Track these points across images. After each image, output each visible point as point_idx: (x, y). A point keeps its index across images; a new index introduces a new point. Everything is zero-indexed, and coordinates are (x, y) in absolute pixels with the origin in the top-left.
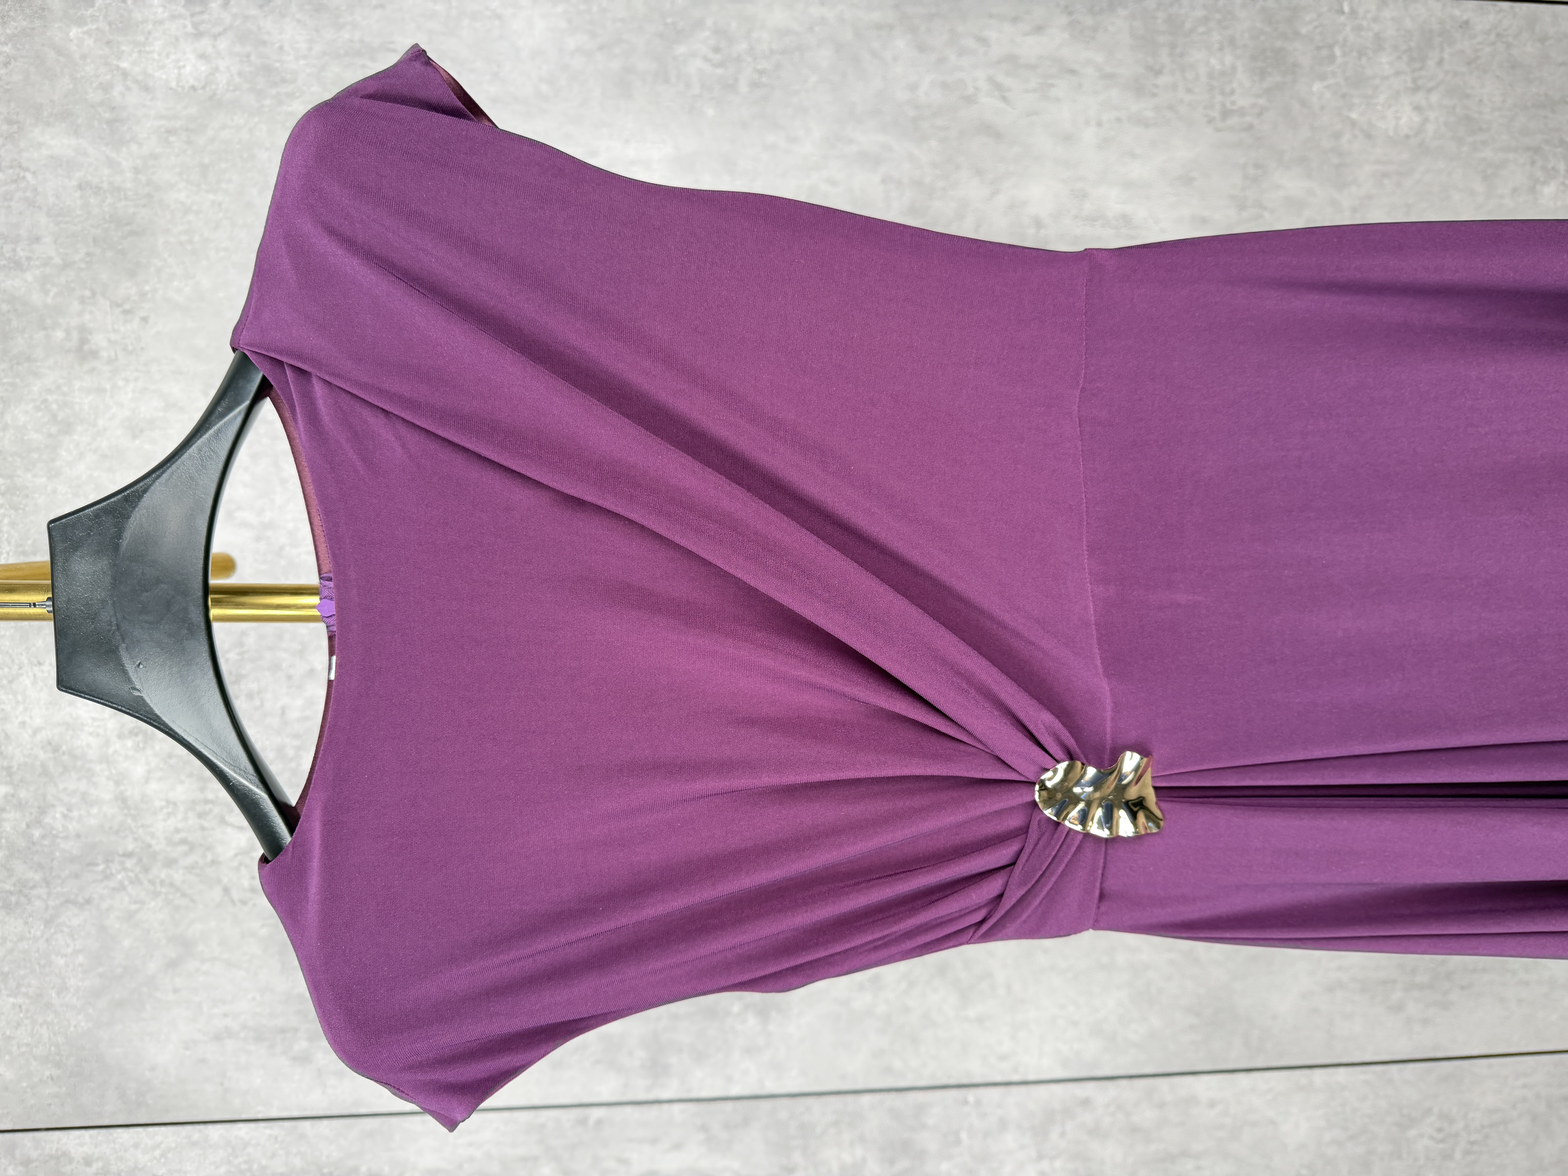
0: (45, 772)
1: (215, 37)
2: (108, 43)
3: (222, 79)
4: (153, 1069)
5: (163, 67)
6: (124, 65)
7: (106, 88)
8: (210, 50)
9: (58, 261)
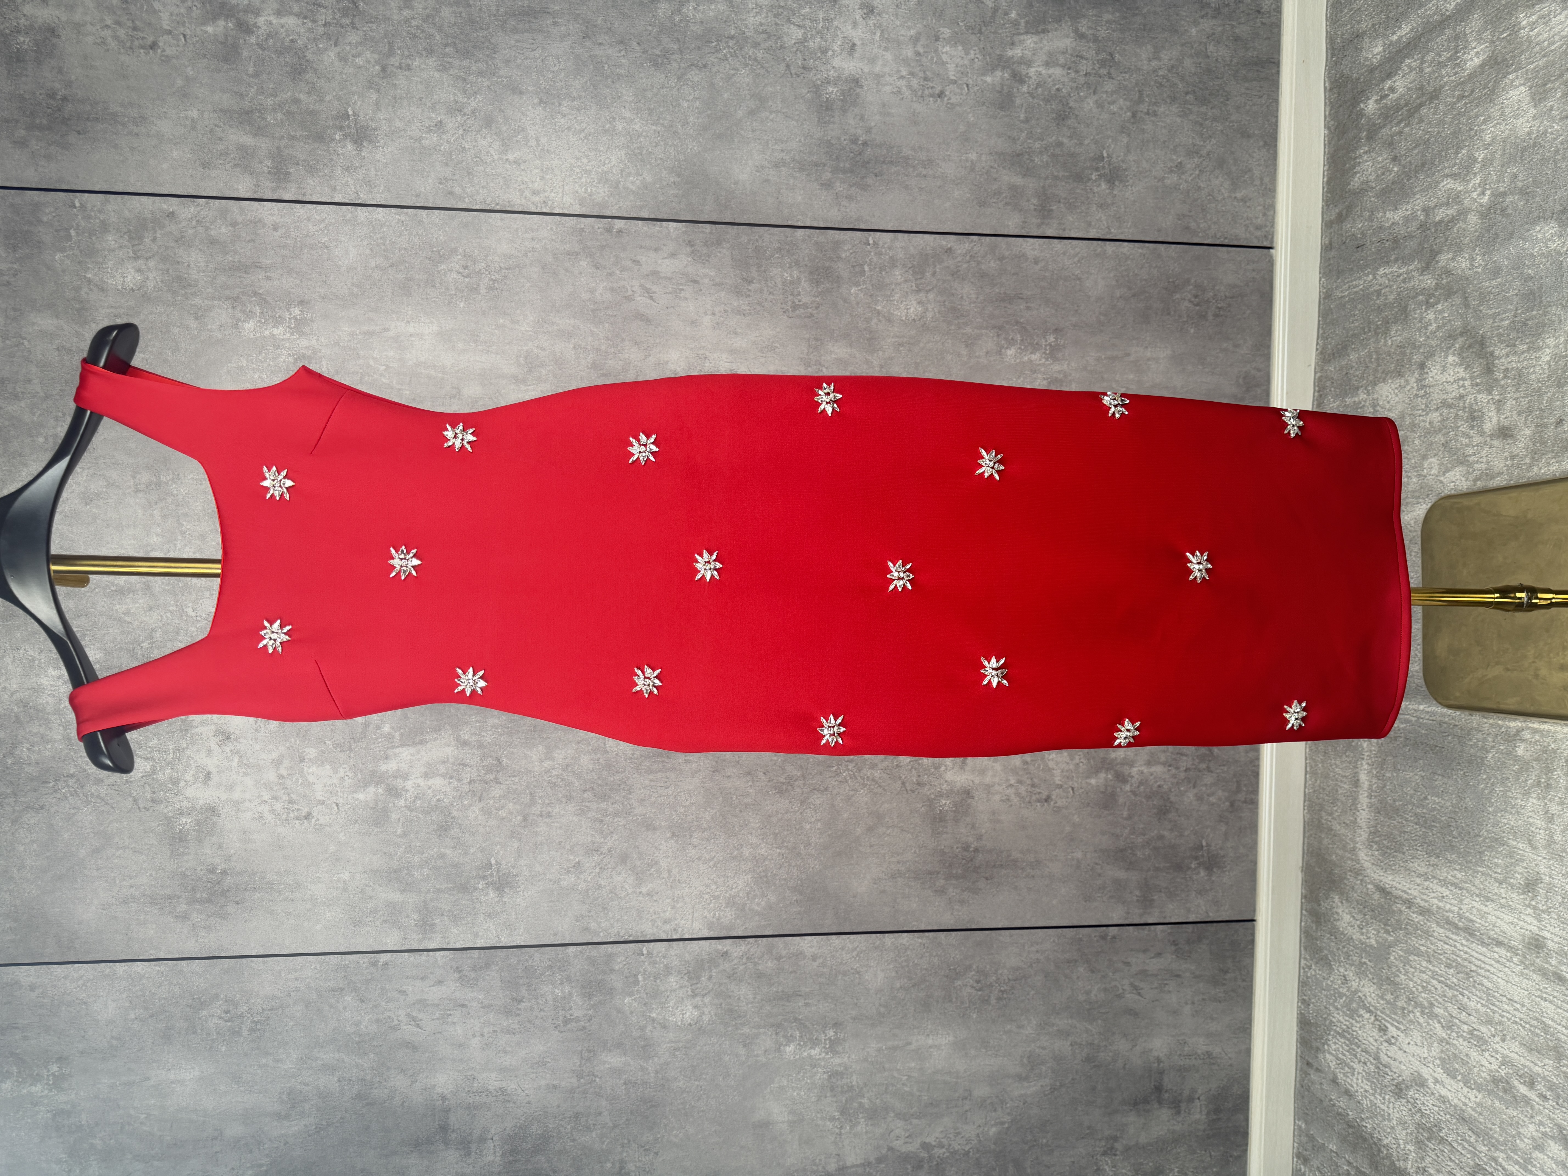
0: (18, 720)
1: (147, 259)
2: (79, 262)
3: (150, 284)
4: (79, 923)
5: (113, 277)
6: (89, 276)
7: (77, 289)
8: (144, 267)
9: (42, 394)
